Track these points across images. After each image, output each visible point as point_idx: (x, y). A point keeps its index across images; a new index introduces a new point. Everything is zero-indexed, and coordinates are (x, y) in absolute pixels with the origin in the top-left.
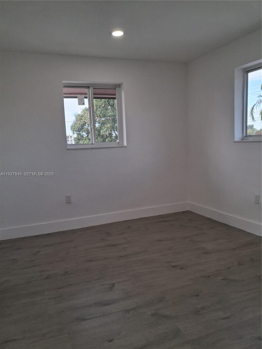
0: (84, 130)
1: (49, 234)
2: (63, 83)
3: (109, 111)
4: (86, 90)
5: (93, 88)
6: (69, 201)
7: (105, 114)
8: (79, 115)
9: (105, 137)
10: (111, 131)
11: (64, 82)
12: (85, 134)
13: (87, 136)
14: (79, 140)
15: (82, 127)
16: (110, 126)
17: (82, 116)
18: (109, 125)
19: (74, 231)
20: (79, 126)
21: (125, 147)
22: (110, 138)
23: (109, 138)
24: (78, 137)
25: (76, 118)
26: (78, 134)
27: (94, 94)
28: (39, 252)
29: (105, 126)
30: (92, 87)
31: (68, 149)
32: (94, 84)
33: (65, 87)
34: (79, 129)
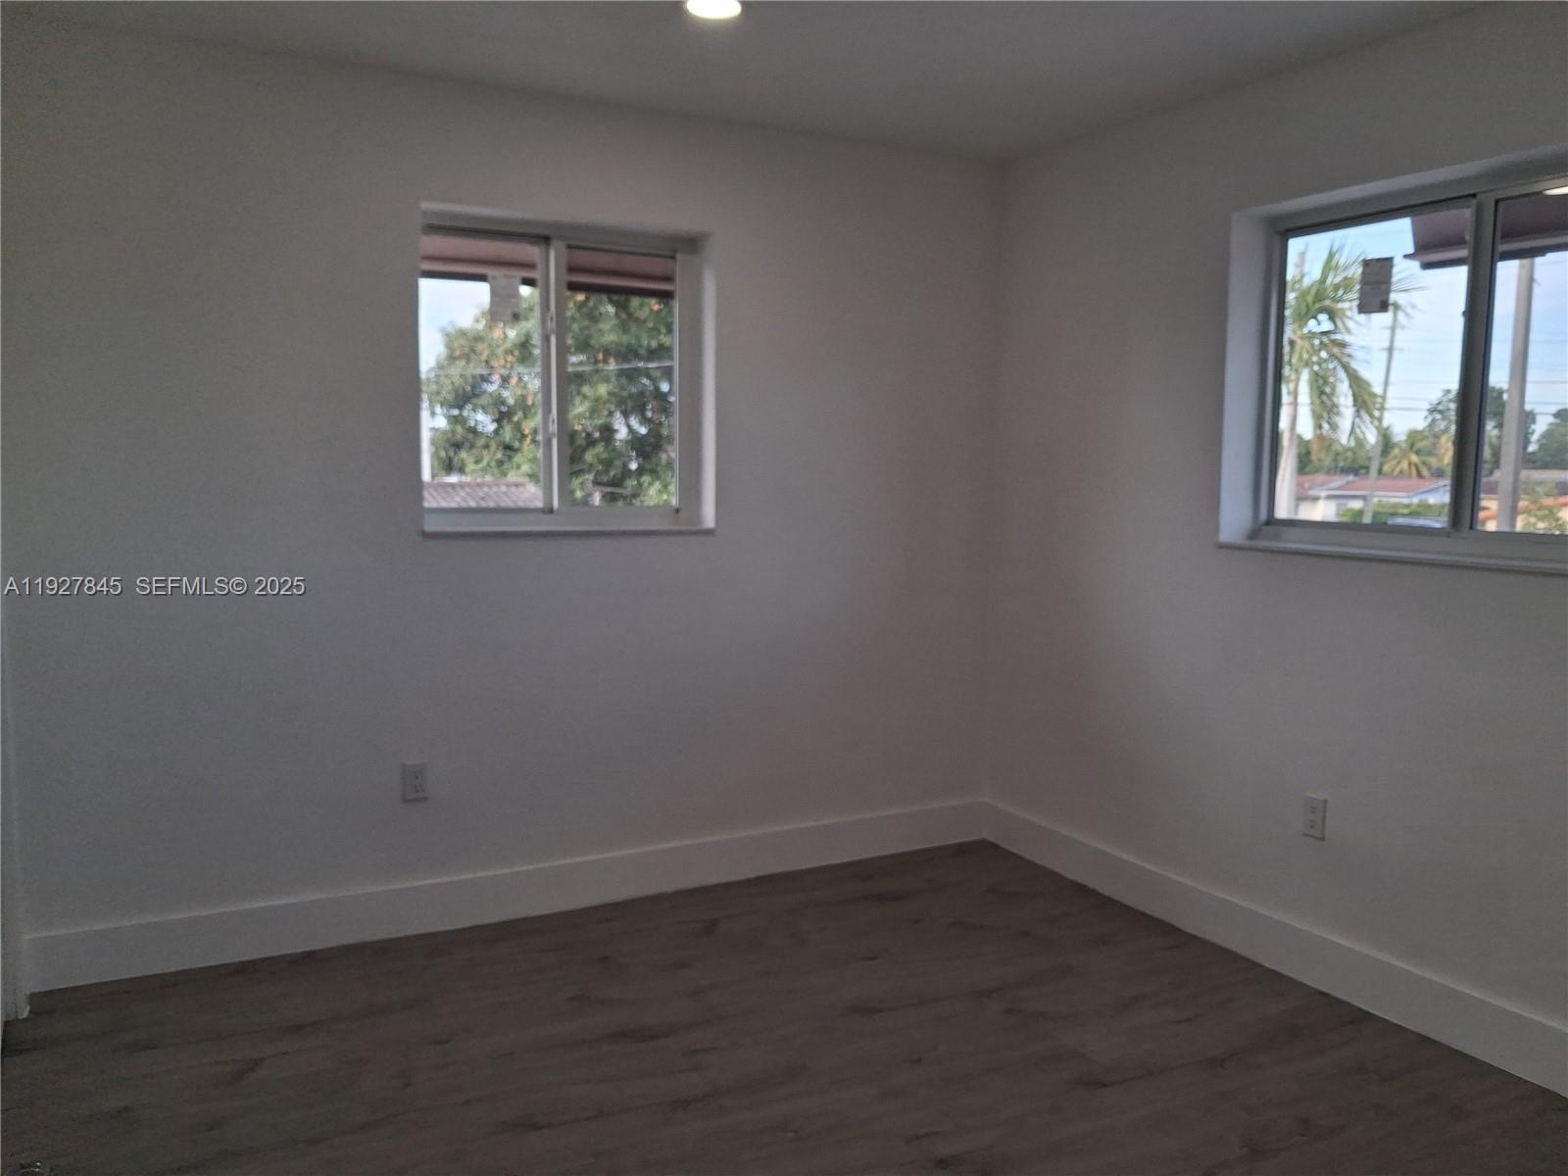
0: (484, 400)
1: (310, 956)
2: (425, 213)
3: (606, 326)
4: (533, 252)
5: (569, 247)
6: (414, 789)
7: (589, 337)
8: (462, 333)
9: (581, 441)
10: (611, 414)
11: (426, 205)
12: (484, 421)
13: (496, 432)
14: (457, 446)
15: (473, 387)
16: (610, 394)
17: (478, 338)
18: (603, 389)
19: (435, 945)
20: (458, 381)
21: (709, 532)
22: (606, 447)
23: (600, 448)
24: (453, 432)
25: (449, 346)
26: (455, 420)
27: (571, 269)
28: (256, 1064)
29: (586, 389)
30: (561, 238)
31: (425, 535)
32: (575, 228)
33: (433, 229)
34: (457, 396)
